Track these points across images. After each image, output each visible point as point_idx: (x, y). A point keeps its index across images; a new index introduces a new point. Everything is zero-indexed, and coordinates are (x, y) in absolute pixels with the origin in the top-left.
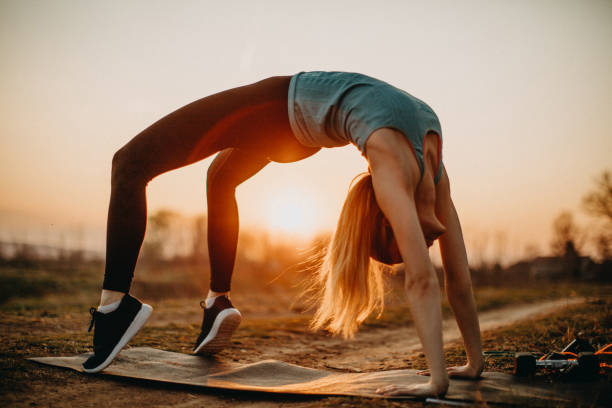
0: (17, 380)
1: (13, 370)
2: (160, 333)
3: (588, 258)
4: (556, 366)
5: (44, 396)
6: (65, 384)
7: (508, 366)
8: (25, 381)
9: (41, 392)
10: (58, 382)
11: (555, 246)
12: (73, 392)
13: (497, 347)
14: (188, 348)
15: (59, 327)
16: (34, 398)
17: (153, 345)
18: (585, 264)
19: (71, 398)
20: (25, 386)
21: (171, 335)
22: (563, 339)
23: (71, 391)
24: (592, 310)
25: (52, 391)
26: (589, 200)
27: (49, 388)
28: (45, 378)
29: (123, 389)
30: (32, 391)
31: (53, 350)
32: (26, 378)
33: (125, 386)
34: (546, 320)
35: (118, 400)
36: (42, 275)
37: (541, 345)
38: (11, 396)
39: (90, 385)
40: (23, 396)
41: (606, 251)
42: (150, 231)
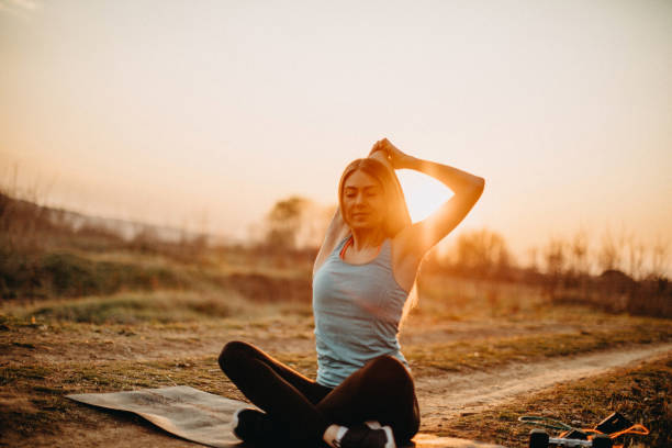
0: (53, 421)
1: (53, 409)
5: (71, 440)
6: (95, 427)
8: (59, 423)
9: (71, 436)
10: (89, 426)
16: (61, 442)
17: (201, 385)
19: (96, 444)
20: (57, 428)
25: (80, 434)
28: (80, 420)
32: (61, 420)
33: (150, 433)
36: (159, 263)
39: (119, 430)
40: (51, 439)
42: (281, 220)
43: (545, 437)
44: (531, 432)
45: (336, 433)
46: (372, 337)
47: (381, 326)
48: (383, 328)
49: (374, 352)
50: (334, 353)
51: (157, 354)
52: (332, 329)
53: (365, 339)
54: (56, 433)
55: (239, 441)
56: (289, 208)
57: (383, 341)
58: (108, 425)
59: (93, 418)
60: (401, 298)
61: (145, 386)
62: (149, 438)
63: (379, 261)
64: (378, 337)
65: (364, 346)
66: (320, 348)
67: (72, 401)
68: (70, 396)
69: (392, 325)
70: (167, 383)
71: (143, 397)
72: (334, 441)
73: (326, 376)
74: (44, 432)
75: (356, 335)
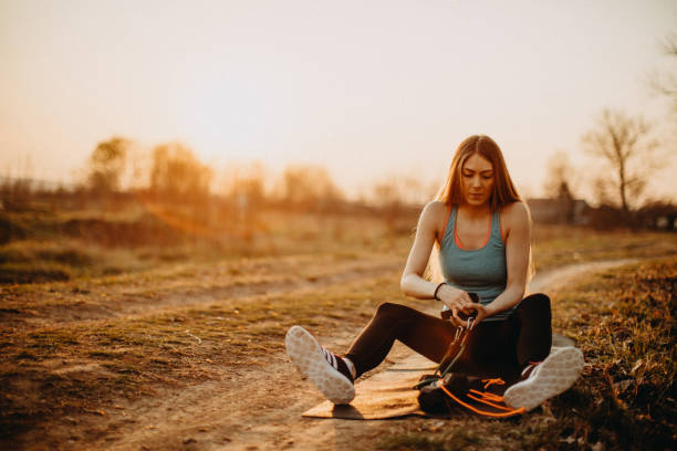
2: (212, 320)
3: (583, 201)
11: (547, 188)
21: (226, 322)
24: (603, 287)
26: (587, 139)
34: (563, 301)
41: (603, 194)
42: (104, 161)
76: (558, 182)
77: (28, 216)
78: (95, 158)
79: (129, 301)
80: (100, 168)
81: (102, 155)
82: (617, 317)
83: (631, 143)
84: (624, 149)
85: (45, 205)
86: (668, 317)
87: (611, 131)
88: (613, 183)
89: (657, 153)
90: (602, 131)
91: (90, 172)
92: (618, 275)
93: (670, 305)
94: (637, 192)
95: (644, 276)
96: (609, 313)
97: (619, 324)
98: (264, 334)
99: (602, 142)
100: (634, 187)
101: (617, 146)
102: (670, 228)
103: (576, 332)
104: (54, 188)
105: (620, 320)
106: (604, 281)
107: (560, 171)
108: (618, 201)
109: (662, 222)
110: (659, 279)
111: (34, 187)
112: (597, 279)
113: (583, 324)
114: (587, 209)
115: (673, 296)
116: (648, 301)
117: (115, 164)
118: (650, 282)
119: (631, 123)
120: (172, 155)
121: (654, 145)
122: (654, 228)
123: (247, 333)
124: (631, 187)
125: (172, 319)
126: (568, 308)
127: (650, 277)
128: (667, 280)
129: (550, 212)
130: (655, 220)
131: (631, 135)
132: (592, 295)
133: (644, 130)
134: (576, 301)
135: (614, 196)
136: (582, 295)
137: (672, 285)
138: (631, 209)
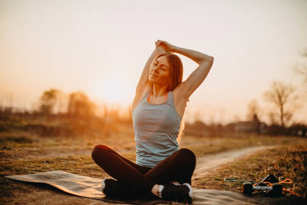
0: (6, 189)
2: (66, 162)
3: (264, 123)
4: (262, 189)
5: (20, 199)
6: (29, 192)
7: (239, 188)
9: (19, 196)
10: (25, 191)
11: (249, 116)
12: (34, 197)
13: (230, 176)
14: (82, 172)
15: (14, 156)
16: (16, 200)
17: (65, 170)
18: (262, 126)
19: (34, 200)
20: (10, 193)
21: (72, 163)
22: (261, 173)
23: (33, 196)
24: (271, 155)
25: (23, 196)
26: (266, 94)
27: (22, 194)
28: (19, 189)
29: (57, 195)
30: (14, 196)
31: (18, 172)
32: (9, 189)
33: (58, 194)
34: (250, 160)
35: (56, 202)
37: (251, 176)
38: (4, 198)
40: (10, 199)
41: (273, 120)
42: (46, 100)
43: (251, 186)
44: (244, 184)
45: (158, 188)
46: (167, 141)
47: (171, 135)
48: (172, 136)
49: (168, 148)
50: (147, 149)
51: (27, 157)
52: (145, 138)
53: (163, 142)
54: (11, 195)
55: (105, 196)
56: (50, 95)
57: (172, 143)
58: (35, 191)
59: (24, 187)
60: (179, 120)
61: (39, 171)
62: (58, 196)
63: (167, 102)
64: (170, 141)
65: (163, 146)
66: (139, 147)
67: (10, 179)
68: (7, 177)
69: (175, 134)
70: (49, 169)
71: (43, 176)
72: (158, 192)
73: (143, 161)
74: (5, 195)
75: (159, 141)
76: (253, 114)
77: (9, 123)
78: (43, 98)
79: (29, 153)
80: (45, 103)
81: (46, 97)
82: (276, 167)
83: (286, 97)
84: (283, 100)
85: (17, 118)
86: (303, 168)
87: (277, 91)
88: (277, 114)
89: (298, 101)
90: (273, 91)
91: (40, 104)
92: (278, 150)
93: (304, 163)
94: (289, 119)
95: (291, 151)
96: (273, 165)
97: (277, 170)
98: (89, 169)
99: (273, 96)
100: (288, 117)
101: (280, 97)
102: (303, 136)
103: (255, 173)
104: (23, 111)
105: (278, 168)
106: (271, 153)
107: (254, 109)
108: (280, 123)
109: (300, 133)
110: (298, 152)
111: (14, 111)
112: (268, 152)
113: (259, 170)
114: (266, 126)
115: (305, 160)
116: (293, 160)
117: (52, 101)
118: (294, 154)
119: (286, 87)
120: (78, 98)
121: (296, 97)
122: (296, 135)
123: (80, 168)
124: (286, 117)
125: (45, 161)
126: (252, 163)
127: (293, 151)
128: (302, 152)
129: (249, 127)
130: (297, 132)
131: (286, 93)
132: (265, 158)
133: (292, 90)
134: (256, 160)
135: (278, 120)
136: (260, 158)
137: (305, 155)
138: (285, 127)
